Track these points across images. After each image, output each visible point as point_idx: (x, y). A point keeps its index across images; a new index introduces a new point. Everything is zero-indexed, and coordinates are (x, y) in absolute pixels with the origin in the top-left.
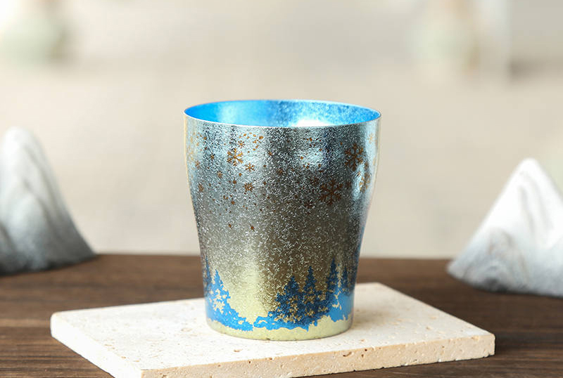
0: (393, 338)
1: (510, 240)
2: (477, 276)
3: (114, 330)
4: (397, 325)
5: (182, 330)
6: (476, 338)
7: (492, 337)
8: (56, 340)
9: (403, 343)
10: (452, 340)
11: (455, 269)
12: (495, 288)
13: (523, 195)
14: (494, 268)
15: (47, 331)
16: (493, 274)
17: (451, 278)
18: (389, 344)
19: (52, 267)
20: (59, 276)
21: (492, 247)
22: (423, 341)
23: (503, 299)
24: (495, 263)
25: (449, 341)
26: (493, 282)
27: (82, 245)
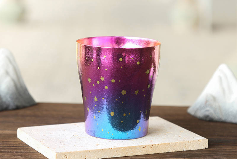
0: (165, 140)
1: (214, 99)
2: (200, 114)
3: (44, 135)
4: (166, 134)
5: (74, 136)
6: (200, 140)
7: (207, 140)
8: (19, 139)
9: (169, 143)
10: (190, 141)
11: (191, 111)
12: (208, 119)
13: (220, 79)
14: (208, 111)
15: (16, 135)
16: (207, 113)
17: (189, 115)
18: (163, 143)
19: (17, 108)
20: (21, 112)
21: (207, 101)
22: (177, 142)
23: (212, 124)
24: (208, 108)
25: (189, 142)
26: (207, 116)
27: (30, 99)
